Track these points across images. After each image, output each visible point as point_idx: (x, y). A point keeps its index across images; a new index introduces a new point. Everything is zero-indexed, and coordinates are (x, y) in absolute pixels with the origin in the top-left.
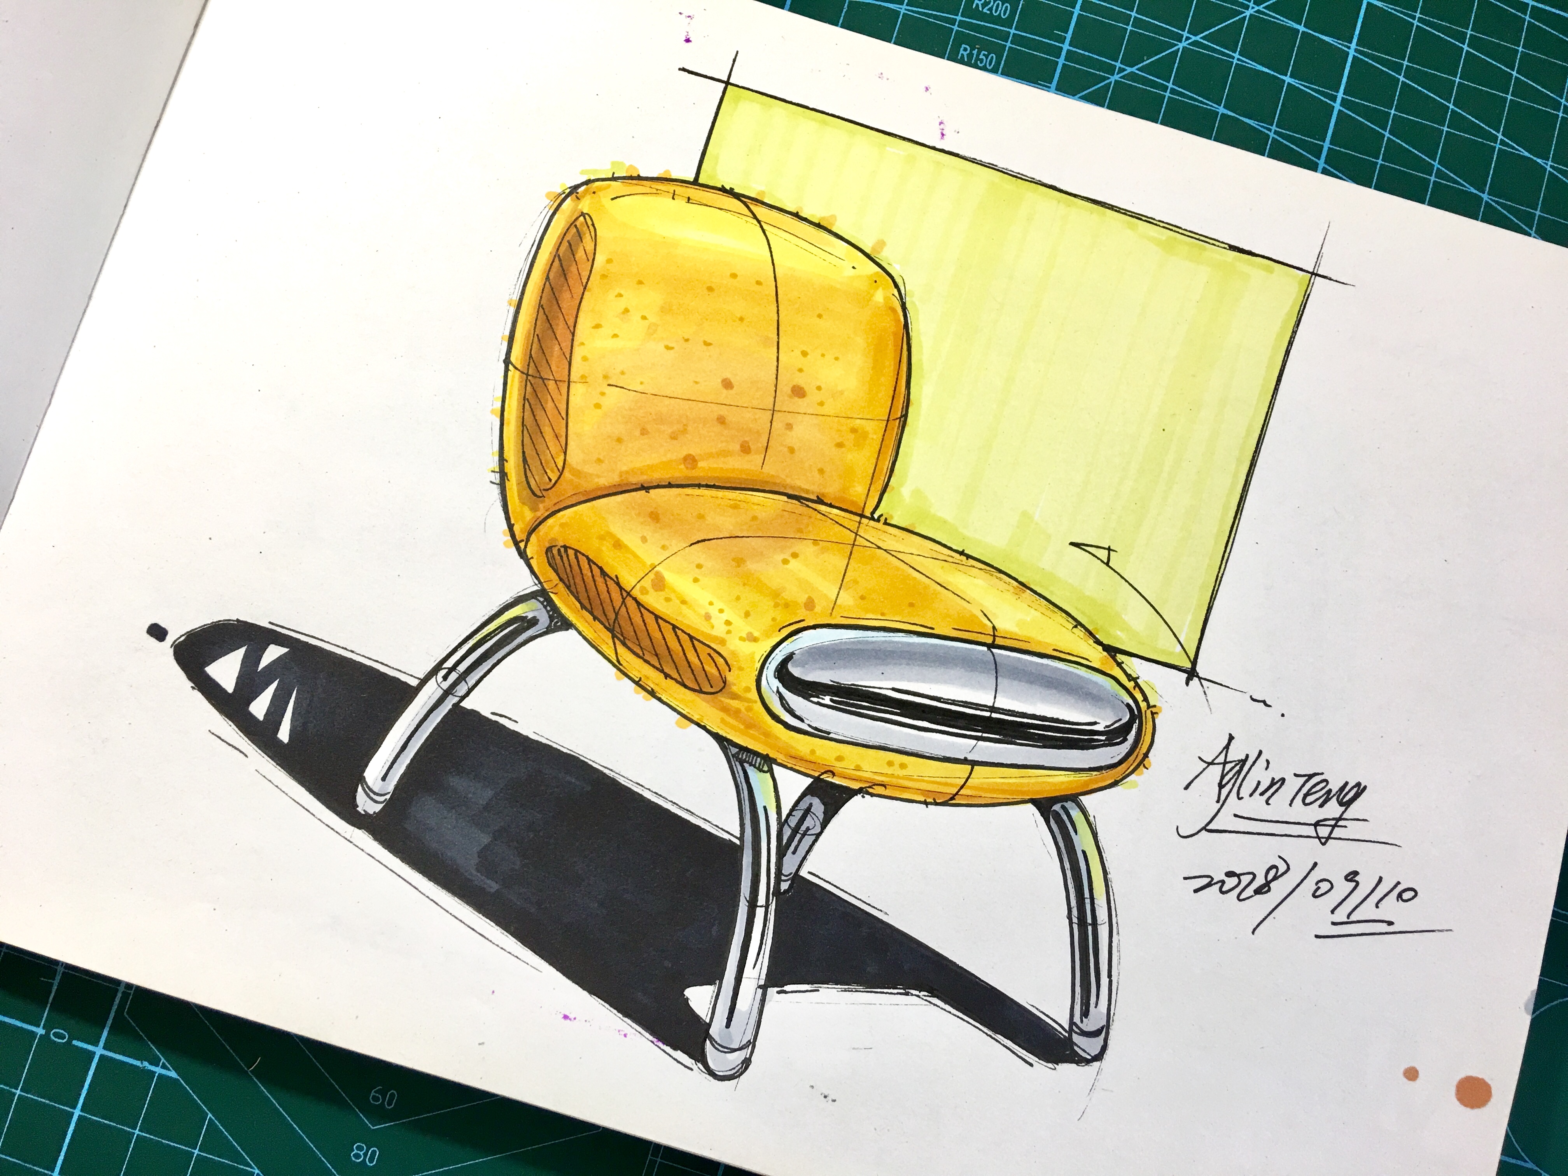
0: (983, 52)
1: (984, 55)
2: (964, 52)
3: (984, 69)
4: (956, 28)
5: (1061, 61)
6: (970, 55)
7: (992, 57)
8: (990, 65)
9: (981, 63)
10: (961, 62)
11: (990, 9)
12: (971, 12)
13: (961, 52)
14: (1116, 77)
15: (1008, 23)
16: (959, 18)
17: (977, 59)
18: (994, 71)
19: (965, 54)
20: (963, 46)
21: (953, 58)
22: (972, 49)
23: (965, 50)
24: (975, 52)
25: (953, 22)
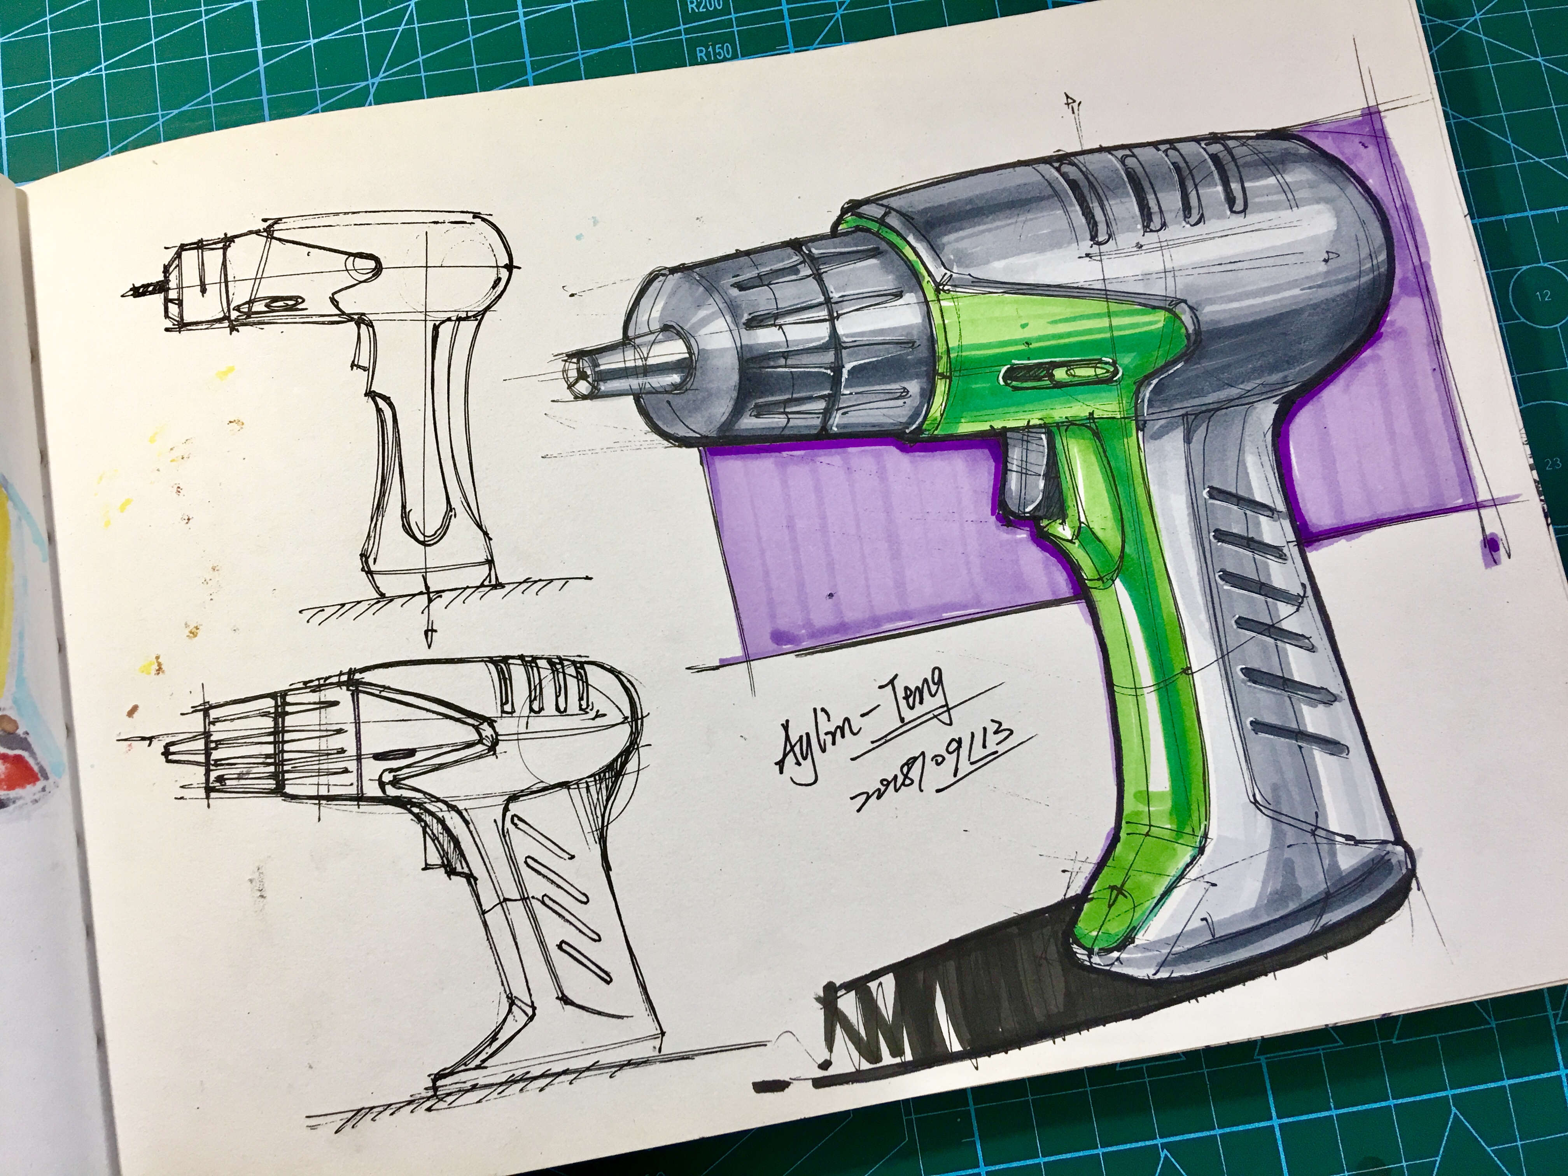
0: (717, 46)
1: (719, 48)
2: (701, 54)
3: (725, 60)
4: (683, 37)
5: (787, 21)
6: (708, 54)
7: (727, 46)
8: (728, 54)
9: (720, 56)
10: (703, 63)
11: (705, 7)
12: (689, 17)
13: (699, 55)
14: (840, 12)
15: (726, 11)
16: (682, 27)
17: (715, 54)
18: (735, 57)
19: (703, 54)
20: (698, 49)
21: (694, 62)
22: (707, 48)
23: (701, 51)
24: (710, 49)
25: (679, 33)
